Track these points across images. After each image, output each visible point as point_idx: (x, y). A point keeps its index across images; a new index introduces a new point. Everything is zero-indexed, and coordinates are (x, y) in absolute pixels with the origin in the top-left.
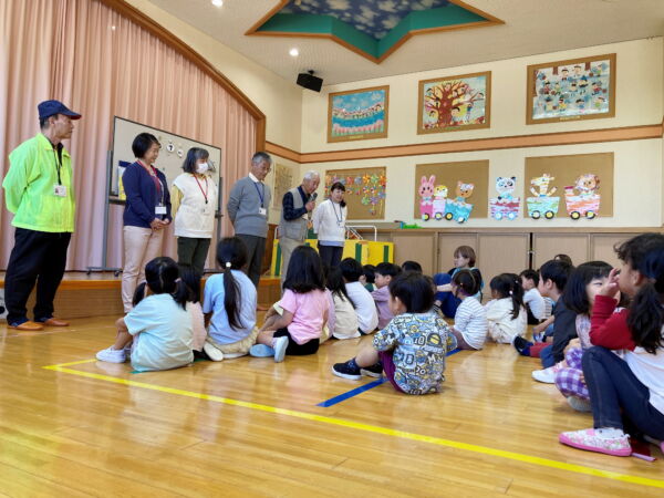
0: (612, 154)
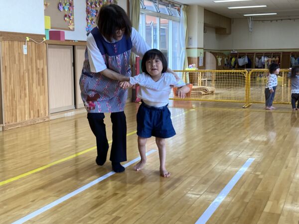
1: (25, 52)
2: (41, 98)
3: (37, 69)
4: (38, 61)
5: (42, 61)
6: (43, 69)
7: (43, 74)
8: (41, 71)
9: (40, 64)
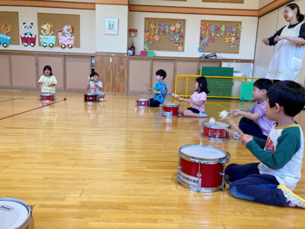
0: (79, 16)
1: (111, 61)
2: (122, 84)
3: (119, 69)
4: (120, 66)
5: (123, 66)
6: (123, 70)
7: (123, 72)
8: (122, 71)
9: (122, 67)
